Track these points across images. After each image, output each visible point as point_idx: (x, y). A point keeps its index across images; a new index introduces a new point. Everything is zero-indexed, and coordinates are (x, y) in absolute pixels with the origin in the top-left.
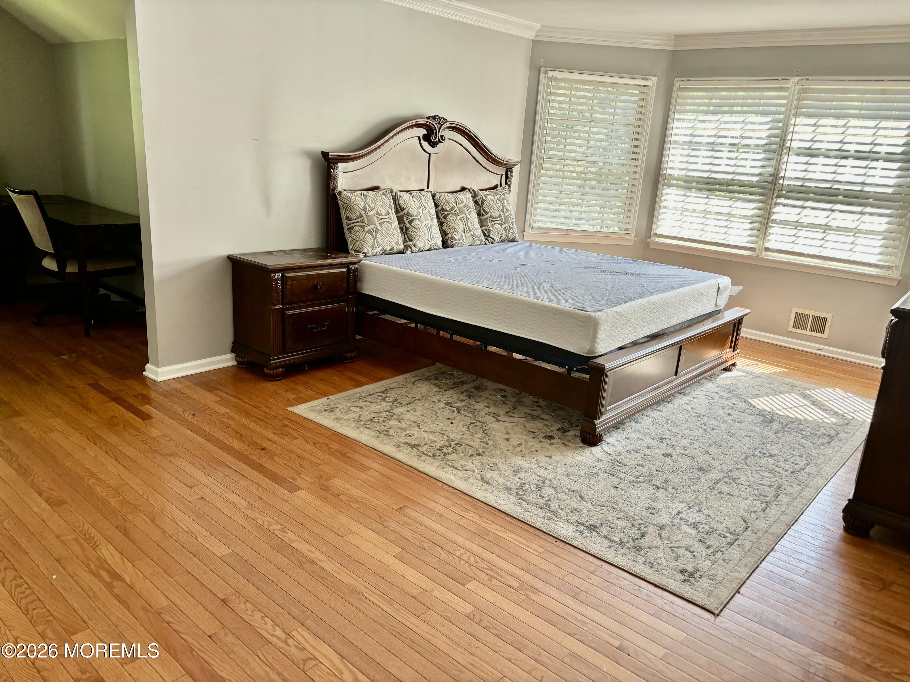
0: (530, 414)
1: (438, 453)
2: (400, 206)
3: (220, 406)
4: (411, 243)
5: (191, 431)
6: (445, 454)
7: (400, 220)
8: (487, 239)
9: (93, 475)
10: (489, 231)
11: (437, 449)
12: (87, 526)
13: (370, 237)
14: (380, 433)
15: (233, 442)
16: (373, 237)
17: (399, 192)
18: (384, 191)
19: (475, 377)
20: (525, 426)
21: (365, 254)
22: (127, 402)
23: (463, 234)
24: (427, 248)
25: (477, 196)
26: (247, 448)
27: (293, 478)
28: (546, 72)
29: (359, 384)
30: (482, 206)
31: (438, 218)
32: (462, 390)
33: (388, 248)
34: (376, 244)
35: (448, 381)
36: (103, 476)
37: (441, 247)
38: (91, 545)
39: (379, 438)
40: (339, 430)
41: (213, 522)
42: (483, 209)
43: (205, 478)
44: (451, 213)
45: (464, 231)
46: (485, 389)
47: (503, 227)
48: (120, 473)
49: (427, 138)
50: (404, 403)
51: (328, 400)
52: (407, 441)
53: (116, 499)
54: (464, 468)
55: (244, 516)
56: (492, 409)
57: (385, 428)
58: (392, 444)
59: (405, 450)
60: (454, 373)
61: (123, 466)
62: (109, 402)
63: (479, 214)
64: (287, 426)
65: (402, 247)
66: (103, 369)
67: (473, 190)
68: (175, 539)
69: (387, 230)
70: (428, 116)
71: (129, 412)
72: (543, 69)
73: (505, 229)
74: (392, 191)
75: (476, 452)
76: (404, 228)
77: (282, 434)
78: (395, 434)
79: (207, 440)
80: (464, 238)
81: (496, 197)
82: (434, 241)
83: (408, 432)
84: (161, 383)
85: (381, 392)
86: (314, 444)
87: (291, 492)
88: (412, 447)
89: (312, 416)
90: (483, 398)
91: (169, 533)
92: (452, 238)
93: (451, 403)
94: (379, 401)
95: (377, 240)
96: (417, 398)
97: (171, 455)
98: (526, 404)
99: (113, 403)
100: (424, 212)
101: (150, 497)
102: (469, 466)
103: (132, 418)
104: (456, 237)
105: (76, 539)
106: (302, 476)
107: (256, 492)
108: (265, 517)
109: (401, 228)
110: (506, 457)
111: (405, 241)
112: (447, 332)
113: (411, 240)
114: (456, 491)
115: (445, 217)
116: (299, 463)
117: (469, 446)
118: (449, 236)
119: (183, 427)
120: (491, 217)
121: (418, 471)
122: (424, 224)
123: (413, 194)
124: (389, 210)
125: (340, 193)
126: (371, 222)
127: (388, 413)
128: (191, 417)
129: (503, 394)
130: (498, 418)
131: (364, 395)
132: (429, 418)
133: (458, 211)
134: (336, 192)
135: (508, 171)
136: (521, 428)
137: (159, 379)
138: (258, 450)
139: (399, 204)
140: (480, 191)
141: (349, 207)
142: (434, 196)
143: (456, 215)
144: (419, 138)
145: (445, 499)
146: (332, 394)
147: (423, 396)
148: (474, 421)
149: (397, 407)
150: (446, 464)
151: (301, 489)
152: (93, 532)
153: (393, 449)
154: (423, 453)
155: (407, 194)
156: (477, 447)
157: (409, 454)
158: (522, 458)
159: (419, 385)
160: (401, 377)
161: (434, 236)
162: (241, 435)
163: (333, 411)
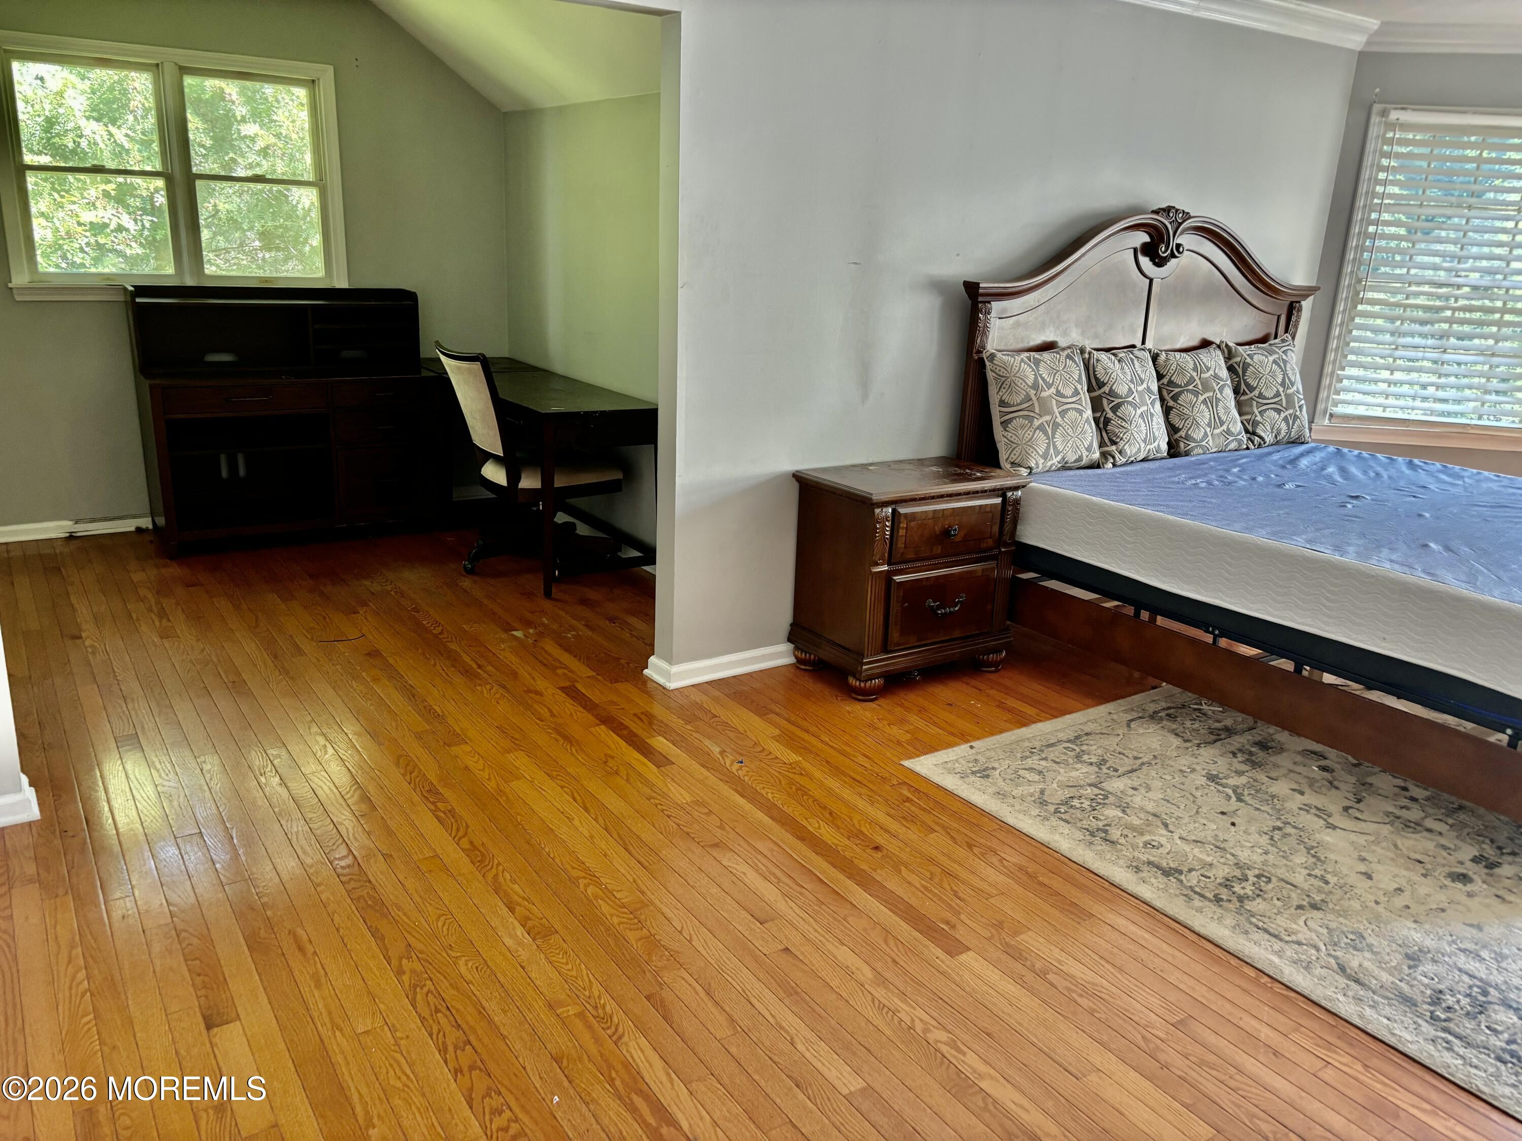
0: (1398, 818)
1: (1224, 894)
2: (1097, 379)
3: (782, 747)
4: (1114, 448)
5: (743, 796)
6: (1241, 899)
7: (1096, 405)
8: (1249, 439)
9: (591, 875)
10: (1255, 424)
11: (1220, 884)
12: (596, 989)
13: (1043, 437)
14: (1092, 834)
15: (819, 828)
16: (1048, 438)
17: (1095, 352)
18: (1069, 351)
19: (1250, 720)
20: (1396, 846)
21: (1031, 468)
22: (626, 728)
23: (1208, 430)
24: (1142, 456)
25: (1235, 357)
26: (847, 842)
27: (947, 923)
28: (1384, 113)
29: (1023, 721)
30: (1244, 375)
31: (1162, 399)
32: (1233, 749)
33: (1071, 458)
34: (1052, 450)
35: (1196, 725)
36: (608, 881)
37: (1165, 454)
38: (609, 1032)
39: (1093, 847)
40: (1011, 820)
41: (817, 1009)
42: (1245, 381)
43: (784, 903)
44: (1188, 391)
45: (1209, 425)
46: (1281, 749)
47: (1283, 415)
48: (635, 877)
49: (1150, 250)
50: (1121, 770)
51: (973, 751)
52: (1152, 859)
53: (638, 934)
54: (1294, 938)
55: (873, 1001)
56: (1310, 798)
57: (1100, 824)
58: (1121, 862)
59: (1153, 880)
60: (1204, 707)
61: (639, 862)
62: (598, 725)
63: (1236, 391)
64: (908, 800)
65: (1096, 455)
66: (580, 660)
67: (1227, 345)
68: (754, 1039)
69: (1074, 425)
70: (1155, 208)
71: (631, 748)
72: (1377, 108)
73: (1286, 419)
74: (1082, 351)
75: (1307, 899)
76: (1102, 419)
77: (904, 818)
78: (1122, 841)
79: (772, 818)
80: (1210, 438)
81: (1271, 359)
82: (1156, 444)
83: (1147, 838)
84: (676, 693)
85: (1069, 741)
86: (970, 846)
87: (949, 953)
88: (1167, 873)
89: (950, 782)
90: (1283, 771)
91: (742, 1025)
92: (1188, 437)
93: (1217, 776)
94: (1071, 761)
95: (1054, 443)
96: (1145, 760)
97: (716, 845)
98: (1380, 791)
99: (603, 727)
100: (1140, 388)
101: (694, 937)
102: (1304, 935)
103: (638, 760)
104: (1195, 436)
105: (581, 1015)
106: (963, 917)
107: (884, 946)
108: (914, 1008)
109: (1097, 421)
110: (1378, 917)
111: (1102, 444)
112: (1207, 631)
113: (1114, 443)
114: (1293, 994)
115: (1175, 398)
116: (952, 889)
117: (1287, 883)
118: (1182, 433)
119: (726, 787)
120: (1261, 396)
121: (1194, 932)
122: (1139, 412)
123: (1121, 355)
124: (1079, 387)
125: (992, 357)
126: (1046, 410)
127: (1097, 791)
128: (738, 765)
129: (1323, 763)
130: (1330, 820)
131: (1037, 744)
132: (1182, 807)
133: (1200, 387)
134: (984, 356)
135: (1292, 309)
136: (1388, 850)
137: (672, 685)
138: (869, 851)
139: (1095, 376)
140: (1239, 348)
141: (1004, 381)
142: (1155, 358)
143: (1196, 394)
144: (1135, 250)
145: (1272, 1012)
146: (978, 739)
147: (1155, 757)
148: (1279, 824)
149: (1110, 777)
150: (1251, 923)
151: (969, 949)
152: (610, 1006)
153: (1128, 875)
154: (1191, 888)
155: (1109, 355)
156: (1306, 886)
157: (1165, 890)
158: (1413, 925)
159: (1141, 731)
160: (1101, 711)
161: (1157, 434)
162: (831, 814)
163: (988, 776)
